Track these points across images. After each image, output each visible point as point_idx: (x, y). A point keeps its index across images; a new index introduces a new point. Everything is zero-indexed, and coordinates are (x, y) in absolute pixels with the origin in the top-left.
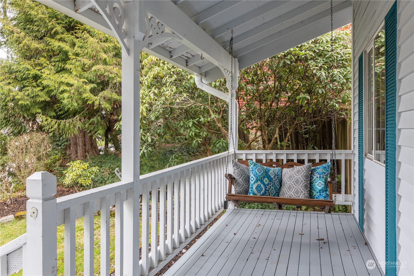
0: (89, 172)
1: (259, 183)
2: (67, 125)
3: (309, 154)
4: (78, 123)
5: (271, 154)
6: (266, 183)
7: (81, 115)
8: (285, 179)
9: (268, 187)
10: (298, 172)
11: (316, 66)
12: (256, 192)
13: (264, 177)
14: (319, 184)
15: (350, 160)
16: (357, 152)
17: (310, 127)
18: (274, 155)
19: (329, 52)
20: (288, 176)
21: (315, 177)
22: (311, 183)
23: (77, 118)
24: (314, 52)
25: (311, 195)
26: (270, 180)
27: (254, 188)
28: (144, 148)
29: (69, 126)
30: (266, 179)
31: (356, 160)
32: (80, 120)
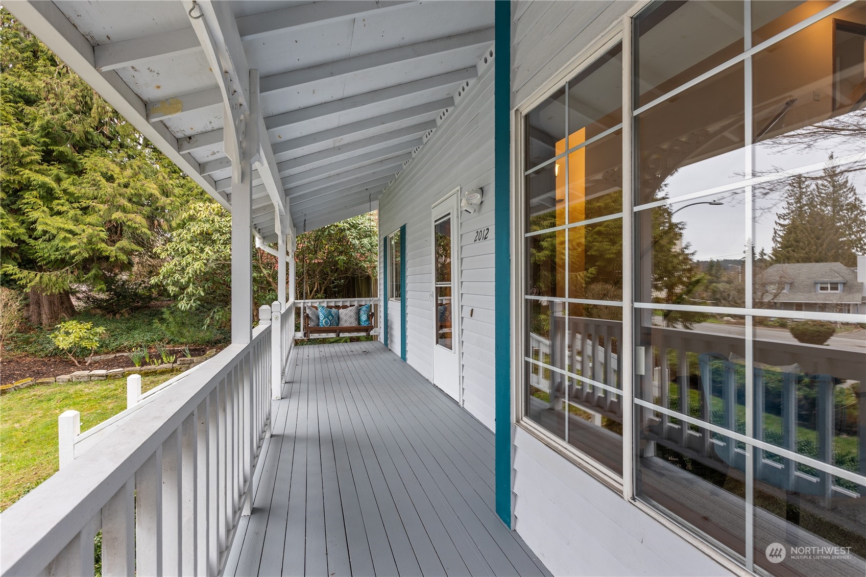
0: (92, 334)
1: (326, 319)
2: (54, 279)
3: (350, 301)
4: (70, 276)
5: (324, 302)
6: (331, 319)
7: (73, 267)
8: (342, 316)
9: (332, 322)
10: (351, 311)
11: (351, 235)
12: (325, 325)
13: (329, 315)
14: (364, 317)
15: (377, 305)
16: (382, 298)
17: (338, 281)
18: (326, 303)
19: (359, 224)
20: (344, 314)
21: (361, 313)
22: (359, 317)
23: (67, 270)
24: (349, 224)
25: (359, 324)
26: (333, 317)
27: (324, 322)
28: (192, 301)
29: (56, 279)
30: (330, 316)
31: (382, 304)
32: (72, 272)
